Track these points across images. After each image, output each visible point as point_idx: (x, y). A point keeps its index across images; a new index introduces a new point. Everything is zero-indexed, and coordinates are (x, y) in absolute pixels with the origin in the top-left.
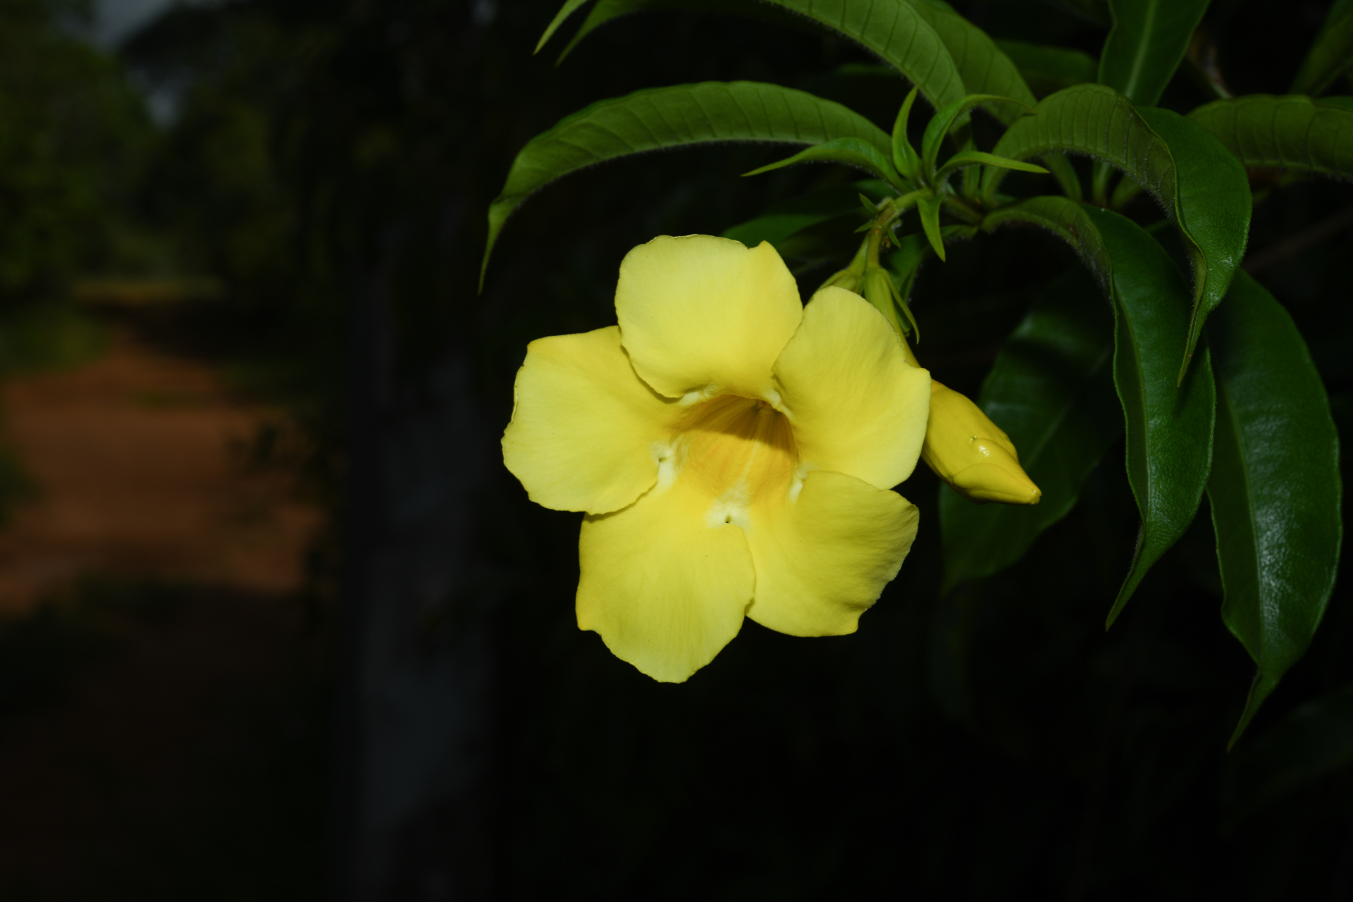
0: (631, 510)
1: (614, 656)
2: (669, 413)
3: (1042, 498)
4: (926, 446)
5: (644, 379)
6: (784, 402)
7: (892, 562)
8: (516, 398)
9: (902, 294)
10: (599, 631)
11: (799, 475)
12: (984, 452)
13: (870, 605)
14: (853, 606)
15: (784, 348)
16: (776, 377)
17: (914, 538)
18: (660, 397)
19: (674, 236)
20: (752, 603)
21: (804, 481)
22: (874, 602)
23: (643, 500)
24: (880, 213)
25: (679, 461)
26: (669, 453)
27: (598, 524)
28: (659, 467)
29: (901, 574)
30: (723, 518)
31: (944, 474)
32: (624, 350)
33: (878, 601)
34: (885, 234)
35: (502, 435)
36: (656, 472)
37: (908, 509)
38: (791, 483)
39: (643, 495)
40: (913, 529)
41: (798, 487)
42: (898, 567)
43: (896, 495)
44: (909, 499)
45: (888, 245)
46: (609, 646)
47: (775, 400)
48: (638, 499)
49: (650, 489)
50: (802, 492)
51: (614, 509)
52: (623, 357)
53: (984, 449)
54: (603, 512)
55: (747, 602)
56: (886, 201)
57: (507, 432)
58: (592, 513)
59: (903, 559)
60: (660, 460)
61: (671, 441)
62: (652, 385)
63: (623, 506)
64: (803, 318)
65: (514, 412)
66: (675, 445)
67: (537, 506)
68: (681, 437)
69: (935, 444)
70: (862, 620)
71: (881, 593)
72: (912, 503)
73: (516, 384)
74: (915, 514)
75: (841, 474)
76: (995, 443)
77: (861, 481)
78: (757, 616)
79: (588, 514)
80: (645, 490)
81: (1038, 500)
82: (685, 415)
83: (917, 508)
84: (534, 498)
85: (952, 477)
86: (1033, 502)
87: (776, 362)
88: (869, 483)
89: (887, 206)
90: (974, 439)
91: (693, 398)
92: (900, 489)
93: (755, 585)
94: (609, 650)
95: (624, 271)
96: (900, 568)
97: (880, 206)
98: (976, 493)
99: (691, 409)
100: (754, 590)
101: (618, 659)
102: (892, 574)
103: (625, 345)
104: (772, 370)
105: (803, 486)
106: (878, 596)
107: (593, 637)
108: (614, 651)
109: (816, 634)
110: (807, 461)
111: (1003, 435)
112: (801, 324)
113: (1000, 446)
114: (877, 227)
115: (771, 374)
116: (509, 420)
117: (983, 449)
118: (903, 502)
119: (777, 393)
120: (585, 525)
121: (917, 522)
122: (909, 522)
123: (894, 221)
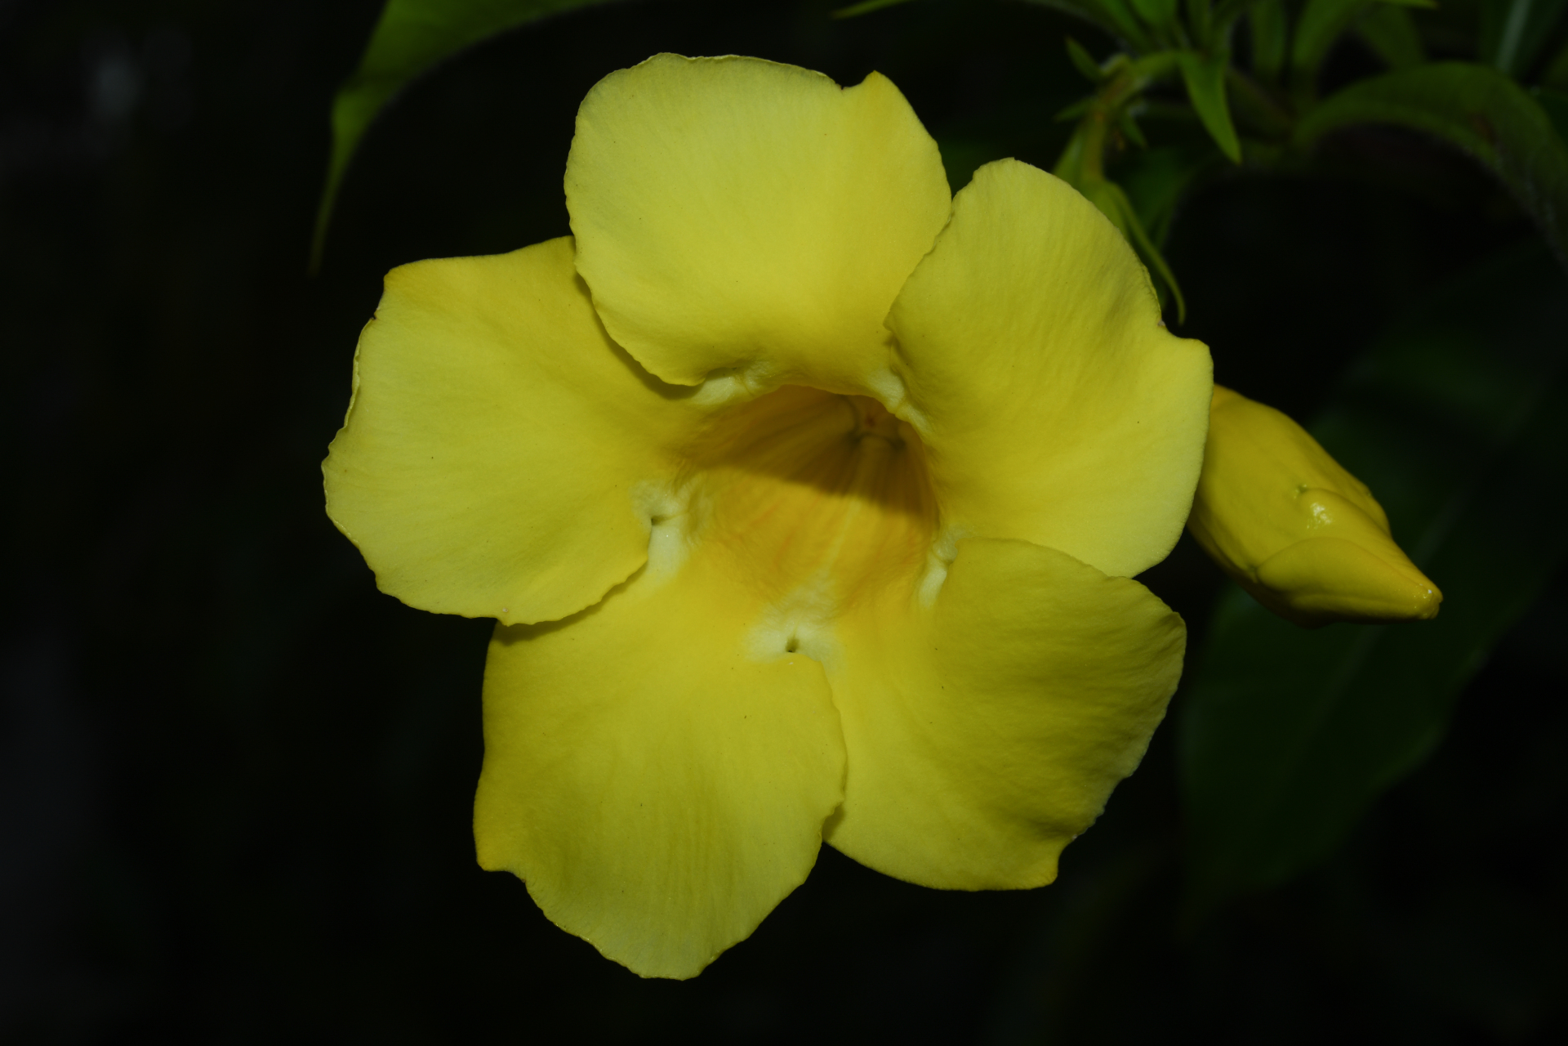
0: (591, 621)
1: (551, 924)
2: (671, 420)
3: (1443, 606)
4: (1200, 505)
5: (622, 343)
6: (911, 398)
7: (1129, 737)
8: (357, 381)
9: (1152, 235)
10: (521, 873)
11: (940, 552)
12: (1324, 517)
13: (1082, 826)
14: (1046, 828)
15: (912, 275)
16: (895, 342)
17: (1173, 687)
18: (653, 383)
19: (689, 56)
20: (836, 817)
21: (949, 564)
22: (1092, 822)
23: (616, 601)
24: (1107, 81)
25: (693, 526)
26: (673, 507)
27: (522, 648)
28: (651, 533)
29: (1147, 762)
30: (779, 642)
31: (1239, 561)
32: (582, 285)
33: (1099, 819)
34: (1115, 124)
35: (325, 453)
36: (647, 544)
37: (1165, 621)
38: (923, 571)
39: (617, 589)
40: (1173, 668)
41: (936, 576)
42: (1140, 748)
43: (1141, 590)
44: (1167, 600)
45: (1121, 145)
46: (540, 904)
47: (891, 393)
48: (606, 597)
49: (633, 578)
50: (946, 586)
51: (556, 615)
52: (580, 300)
53: (1321, 511)
54: (531, 619)
55: (826, 811)
56: (1116, 62)
57: (335, 448)
58: (509, 620)
59: (1152, 733)
60: (655, 521)
61: (677, 484)
62: (638, 357)
63: (573, 610)
64: (952, 214)
65: (351, 407)
66: (685, 493)
67: (394, 602)
68: (698, 479)
69: (1223, 502)
70: (1066, 860)
71: (1105, 802)
72: (1174, 609)
73: (357, 353)
74: (1179, 633)
75: (1027, 544)
76: (1344, 500)
77: (1072, 559)
78: (847, 841)
79: (500, 623)
80: (622, 579)
81: (1435, 611)
82: (705, 428)
83: (1183, 622)
84: (387, 585)
85: (1255, 568)
86: (1425, 615)
87: (896, 306)
88: (1086, 561)
89: (1118, 72)
90: (1303, 491)
91: (721, 390)
92: (1151, 578)
93: (845, 777)
94: (540, 912)
95: (583, 123)
96: (1145, 751)
97: (1108, 68)
98: (1305, 601)
99: (722, 414)
100: (843, 788)
101: (558, 930)
102: (1129, 762)
103: (584, 273)
104: (886, 325)
105: (949, 575)
106: (1099, 809)
107: (509, 886)
108: (550, 914)
109: (971, 886)
110: (954, 522)
111: (1361, 487)
112: (947, 226)
113: (1354, 506)
114: (1099, 108)
115: (885, 333)
116: (340, 424)
117: (1318, 509)
118: (1156, 608)
119: (895, 378)
120: (496, 649)
121: (1183, 652)
122: (1165, 651)
123: (1132, 99)
